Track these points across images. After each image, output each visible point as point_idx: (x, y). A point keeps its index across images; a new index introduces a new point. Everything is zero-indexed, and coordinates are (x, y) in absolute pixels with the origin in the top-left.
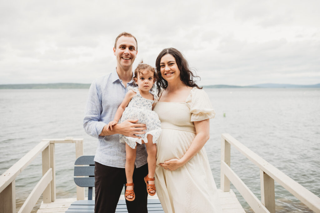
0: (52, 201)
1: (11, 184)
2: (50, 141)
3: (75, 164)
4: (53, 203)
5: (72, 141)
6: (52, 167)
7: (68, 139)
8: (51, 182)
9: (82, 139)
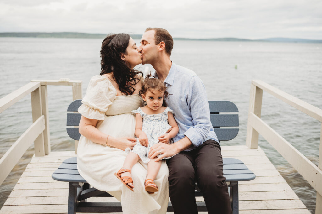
0: (46, 154)
2: (41, 83)
3: (68, 111)
4: (46, 156)
5: (68, 82)
6: (44, 114)
7: (63, 81)
8: (44, 131)
9: (80, 81)
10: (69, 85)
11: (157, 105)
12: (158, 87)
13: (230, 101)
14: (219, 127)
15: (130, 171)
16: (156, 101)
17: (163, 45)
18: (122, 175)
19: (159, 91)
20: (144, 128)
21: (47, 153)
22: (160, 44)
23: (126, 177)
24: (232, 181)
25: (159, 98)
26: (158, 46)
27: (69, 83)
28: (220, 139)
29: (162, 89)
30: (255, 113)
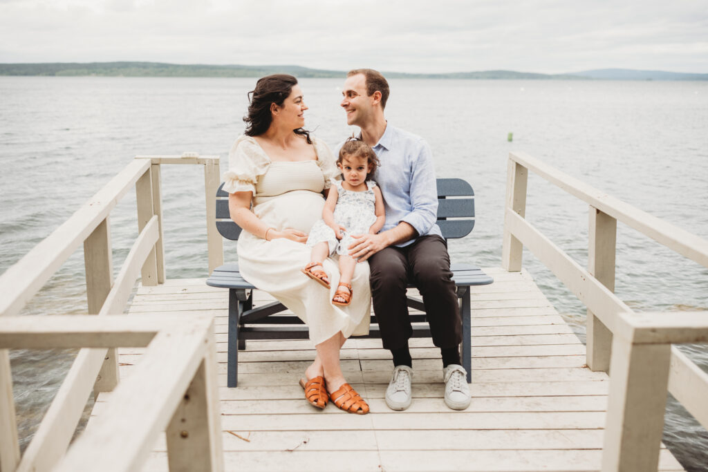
0: (160, 283)
1: (105, 220)
2: (152, 159)
3: (218, 196)
4: (160, 286)
5: (197, 159)
6: (157, 212)
7: (188, 156)
8: (156, 244)
9: (218, 157)
10: (199, 163)
11: (356, 178)
12: (357, 152)
13: (464, 180)
14: (445, 219)
15: (321, 265)
16: (353, 172)
17: (378, 96)
18: (312, 270)
19: (357, 157)
20: (338, 212)
21: (161, 281)
22: (374, 95)
23: (317, 271)
24: (461, 286)
25: (360, 168)
26: (372, 98)
27: (199, 159)
28: (446, 237)
29: (363, 155)
30: (514, 209)
